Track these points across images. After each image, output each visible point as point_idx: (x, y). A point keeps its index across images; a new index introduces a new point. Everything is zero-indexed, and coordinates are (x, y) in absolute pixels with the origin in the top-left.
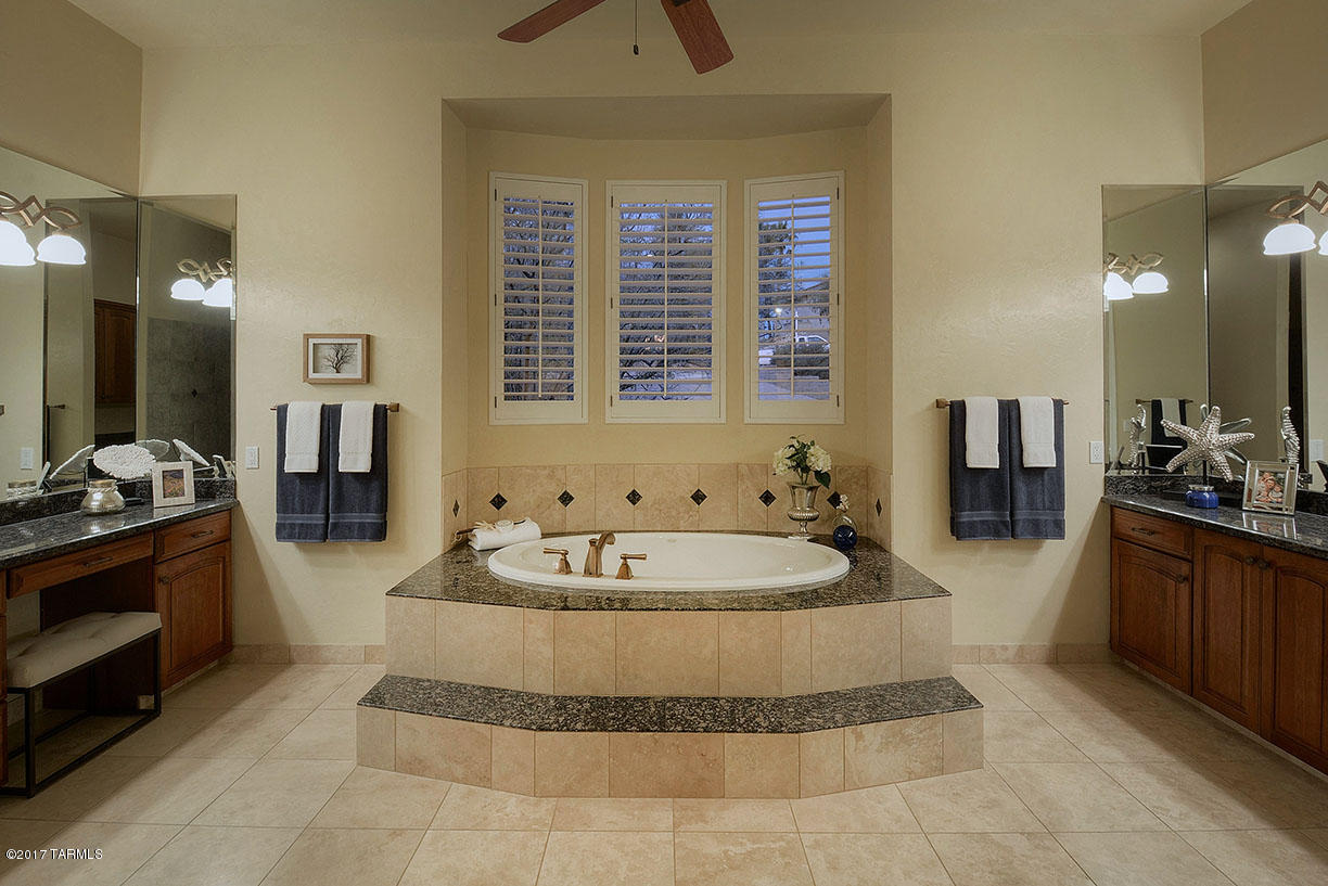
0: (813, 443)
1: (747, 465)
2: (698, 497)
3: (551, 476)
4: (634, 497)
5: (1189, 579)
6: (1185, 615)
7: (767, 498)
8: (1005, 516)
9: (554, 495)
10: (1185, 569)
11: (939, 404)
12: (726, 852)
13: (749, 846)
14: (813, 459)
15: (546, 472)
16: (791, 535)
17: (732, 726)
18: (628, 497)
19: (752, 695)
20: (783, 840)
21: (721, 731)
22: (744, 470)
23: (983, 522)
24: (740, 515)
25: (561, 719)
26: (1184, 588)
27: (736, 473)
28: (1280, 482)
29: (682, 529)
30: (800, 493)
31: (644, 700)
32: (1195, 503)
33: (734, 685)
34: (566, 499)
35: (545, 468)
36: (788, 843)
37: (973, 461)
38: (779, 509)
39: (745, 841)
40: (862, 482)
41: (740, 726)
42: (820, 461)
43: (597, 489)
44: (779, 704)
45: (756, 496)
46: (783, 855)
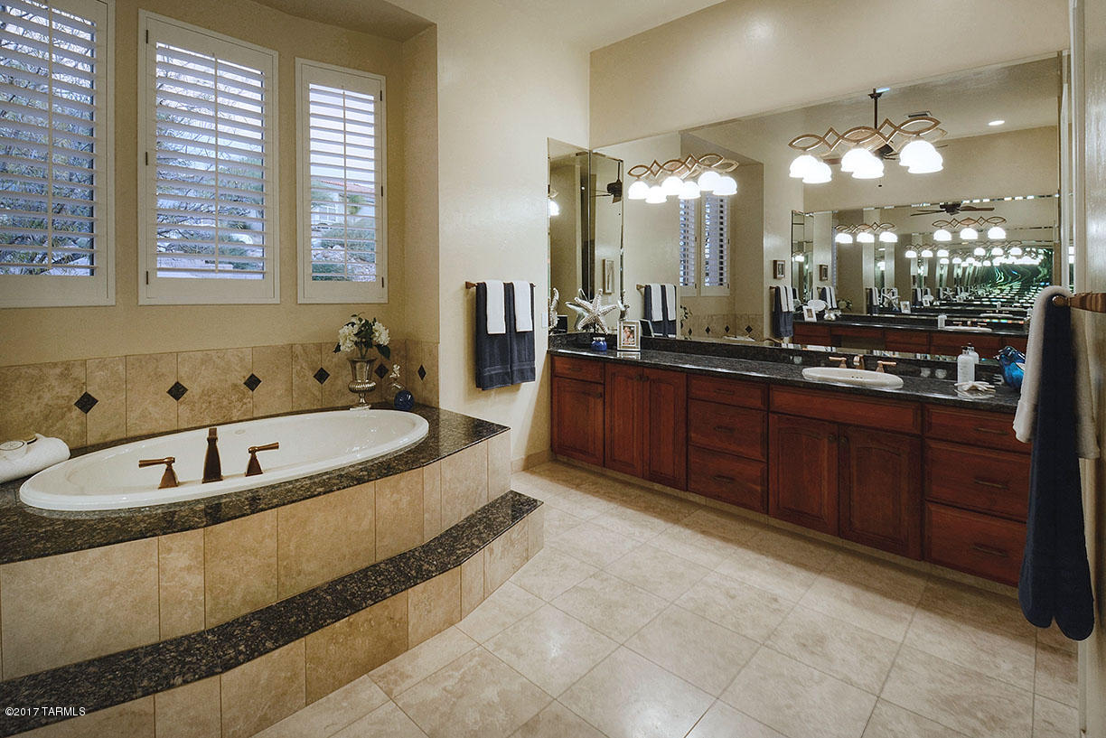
0: (375, 320)
1: (302, 345)
2: (253, 382)
3: (64, 376)
4: (177, 391)
5: (603, 395)
6: (601, 419)
7: (321, 376)
8: (507, 369)
9: (70, 399)
10: (600, 389)
11: (468, 285)
12: (445, 689)
13: (457, 675)
14: (377, 334)
15: (58, 371)
16: (352, 407)
17: (410, 582)
18: (170, 392)
19: (403, 550)
20: (475, 656)
21: (405, 590)
22: (298, 350)
23: (496, 374)
24: (295, 396)
25: (242, 648)
26: (600, 402)
27: (290, 352)
28: (632, 332)
29: (235, 419)
30: (361, 368)
31: (312, 593)
32: (596, 349)
33: (391, 546)
34: (87, 403)
35: (55, 365)
36: (480, 655)
37: (491, 331)
38: (332, 385)
39: (451, 673)
40: (402, 353)
41: (417, 577)
42: (382, 336)
43: (129, 386)
44: (427, 549)
45: (310, 375)
46: (484, 666)
